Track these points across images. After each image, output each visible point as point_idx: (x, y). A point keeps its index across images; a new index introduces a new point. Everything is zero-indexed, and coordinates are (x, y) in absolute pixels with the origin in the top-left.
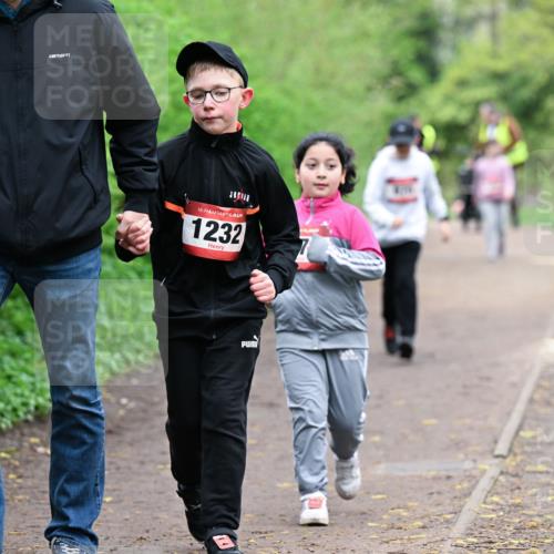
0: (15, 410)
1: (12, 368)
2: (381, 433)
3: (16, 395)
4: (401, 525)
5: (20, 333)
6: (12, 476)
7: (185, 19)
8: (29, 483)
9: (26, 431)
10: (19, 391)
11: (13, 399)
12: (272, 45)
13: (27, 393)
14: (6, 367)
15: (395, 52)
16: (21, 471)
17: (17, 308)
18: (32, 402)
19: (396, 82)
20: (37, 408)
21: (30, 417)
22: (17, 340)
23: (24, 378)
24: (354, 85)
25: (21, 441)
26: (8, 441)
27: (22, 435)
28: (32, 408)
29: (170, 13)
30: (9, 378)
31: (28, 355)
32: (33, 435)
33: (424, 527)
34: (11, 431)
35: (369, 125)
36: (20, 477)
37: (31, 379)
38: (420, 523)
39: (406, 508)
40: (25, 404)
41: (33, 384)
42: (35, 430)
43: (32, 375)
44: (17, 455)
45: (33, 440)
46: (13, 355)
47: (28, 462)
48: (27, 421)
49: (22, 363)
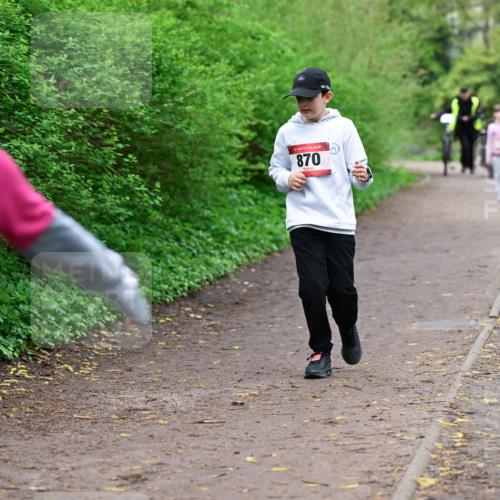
0: (175, 289)
1: (173, 263)
2: (414, 302)
3: (175, 279)
4: (429, 363)
5: (178, 239)
6: (174, 333)
7: (283, 33)
8: (185, 337)
9: (182, 303)
10: (177, 277)
11: (173, 282)
12: (340, 49)
13: (183, 278)
14: (169, 262)
15: (421, 53)
16: (179, 329)
17: (176, 223)
18: (186, 284)
19: (422, 72)
20: (189, 288)
21: (185, 294)
22: (176, 244)
23: (181, 268)
24: (395, 74)
25: (179, 310)
26: (171, 310)
27: (180, 305)
28: (186, 288)
29: (273, 29)
30: (171, 268)
31: (183, 254)
32: (187, 306)
33: (444, 364)
34: (173, 303)
35: (406, 100)
36: (179, 333)
37: (185, 270)
38: (441, 362)
39: (432, 351)
40: (182, 286)
41: (187, 273)
42: (188, 302)
43: (186, 267)
44: (177, 319)
45: (187, 309)
46: (174, 254)
47: (184, 323)
48: (183, 297)
49: (179, 259)
